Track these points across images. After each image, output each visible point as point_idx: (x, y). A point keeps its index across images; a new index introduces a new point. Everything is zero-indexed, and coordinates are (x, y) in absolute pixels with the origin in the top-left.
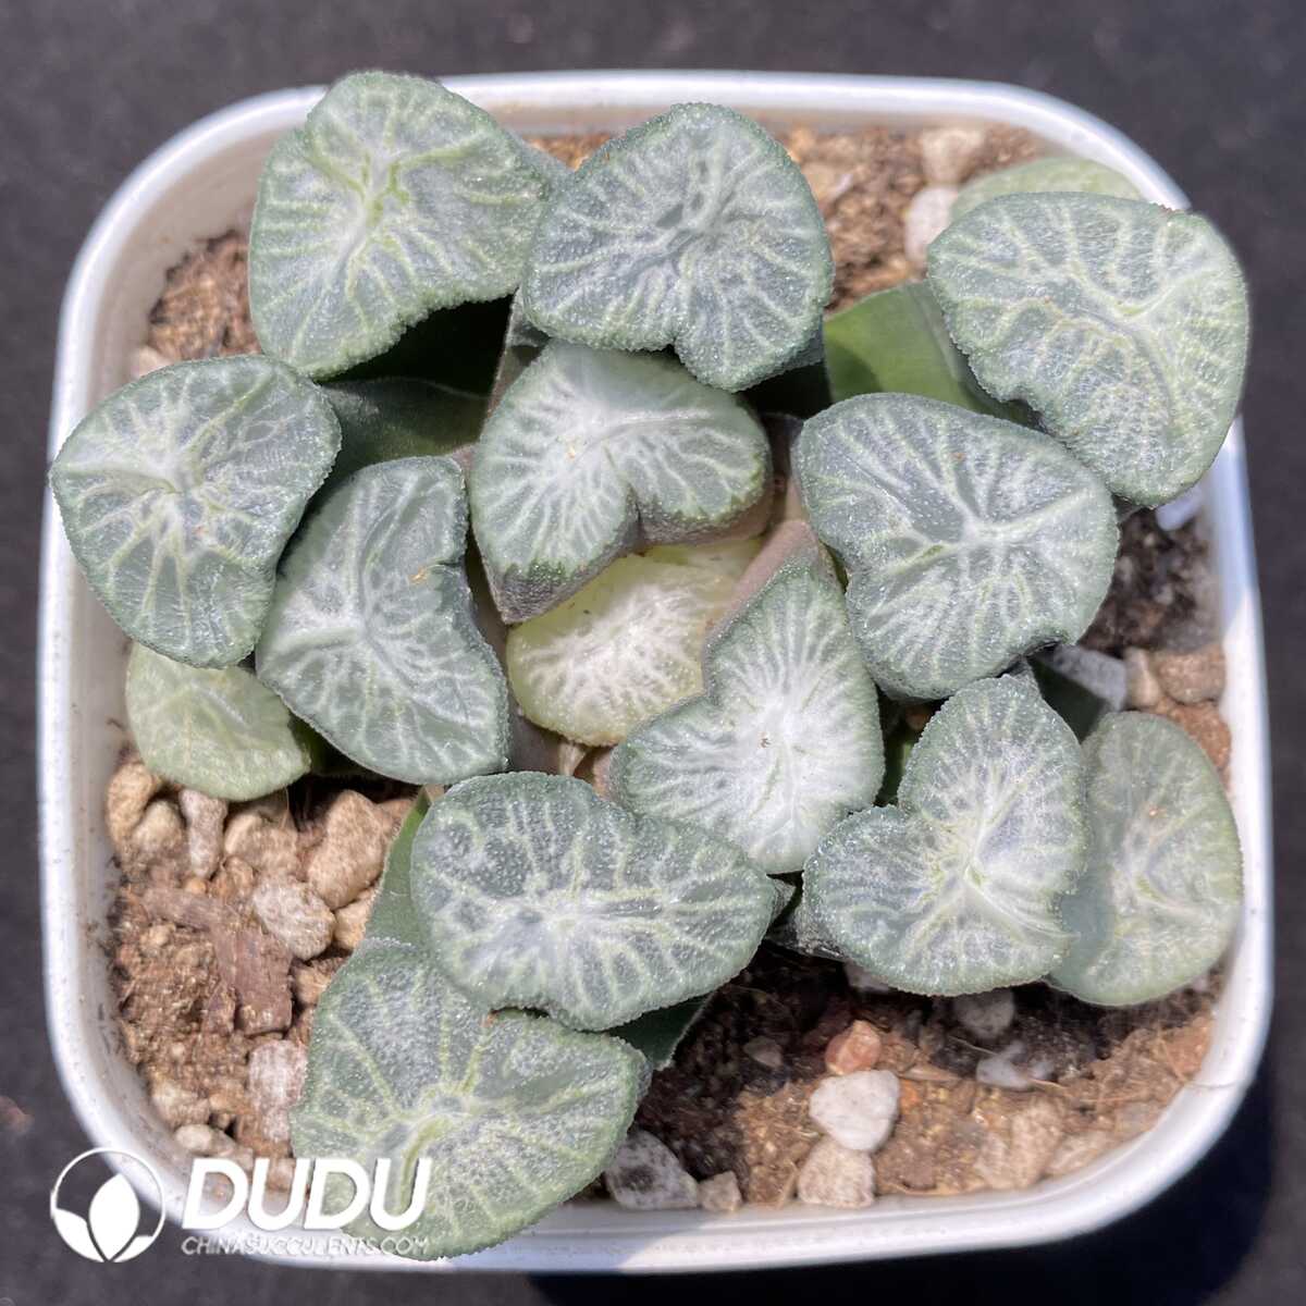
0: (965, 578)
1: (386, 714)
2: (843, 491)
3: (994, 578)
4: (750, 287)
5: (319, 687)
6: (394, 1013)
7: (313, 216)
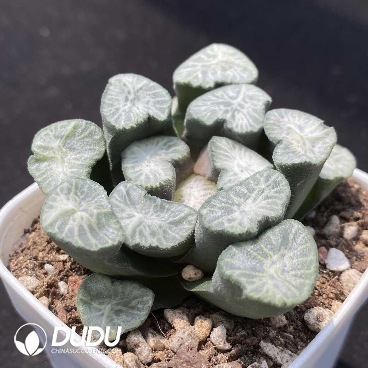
0: (242, 110)
1: (165, 232)
2: (206, 115)
3: (247, 106)
4: (152, 100)
5: (145, 237)
6: (239, 260)
7: (49, 170)
